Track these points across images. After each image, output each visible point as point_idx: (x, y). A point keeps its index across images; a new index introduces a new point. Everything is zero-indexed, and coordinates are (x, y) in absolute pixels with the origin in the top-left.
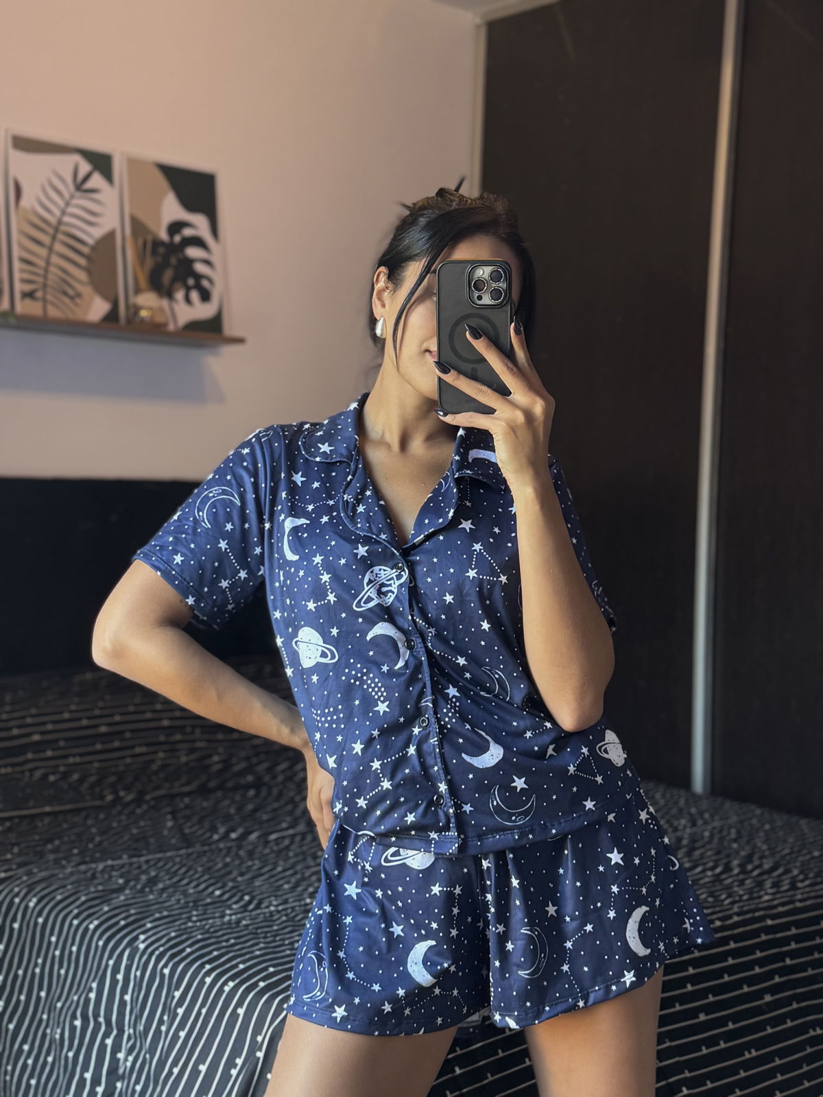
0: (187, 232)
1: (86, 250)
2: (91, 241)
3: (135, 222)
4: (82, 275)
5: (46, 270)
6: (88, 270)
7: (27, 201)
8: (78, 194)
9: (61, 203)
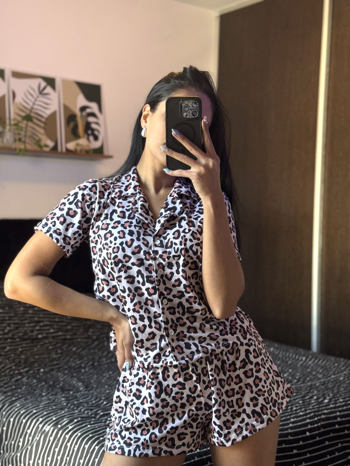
0: (88, 111)
1: (43, 120)
2: (45, 116)
3: (65, 107)
4: (42, 131)
5: (26, 128)
6: (45, 129)
7: (18, 99)
8: (41, 96)
9: (33, 100)
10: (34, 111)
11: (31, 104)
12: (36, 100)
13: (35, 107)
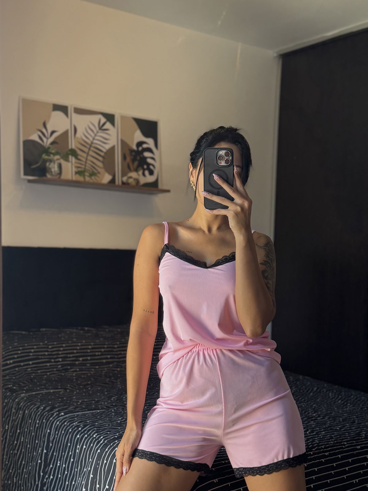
0: (145, 146)
1: (102, 154)
2: (104, 150)
3: (123, 142)
4: (100, 164)
5: (86, 162)
6: (103, 162)
7: (79, 134)
8: (100, 131)
9: (93, 135)
10: (93, 145)
11: (91, 139)
12: (96, 135)
13: (95, 141)
